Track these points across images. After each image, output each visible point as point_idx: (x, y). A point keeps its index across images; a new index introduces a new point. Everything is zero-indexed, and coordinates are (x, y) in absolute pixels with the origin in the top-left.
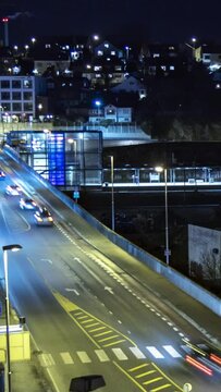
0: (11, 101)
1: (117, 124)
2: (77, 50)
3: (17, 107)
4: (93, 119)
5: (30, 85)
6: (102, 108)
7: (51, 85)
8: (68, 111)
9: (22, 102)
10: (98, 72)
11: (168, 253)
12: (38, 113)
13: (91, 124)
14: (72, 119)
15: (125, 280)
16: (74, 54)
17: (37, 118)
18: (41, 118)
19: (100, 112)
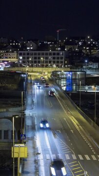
0: (56, 60)
1: (93, 69)
2: (81, 42)
3: (58, 62)
4: (84, 67)
5: (63, 54)
6: (88, 63)
7: (70, 54)
8: (76, 64)
9: (60, 60)
10: (88, 50)
11: (95, 118)
12: (65, 64)
13: (83, 69)
14: (77, 67)
15: (79, 128)
16: (80, 43)
17: (65, 66)
18: (66, 66)
19: (87, 64)
